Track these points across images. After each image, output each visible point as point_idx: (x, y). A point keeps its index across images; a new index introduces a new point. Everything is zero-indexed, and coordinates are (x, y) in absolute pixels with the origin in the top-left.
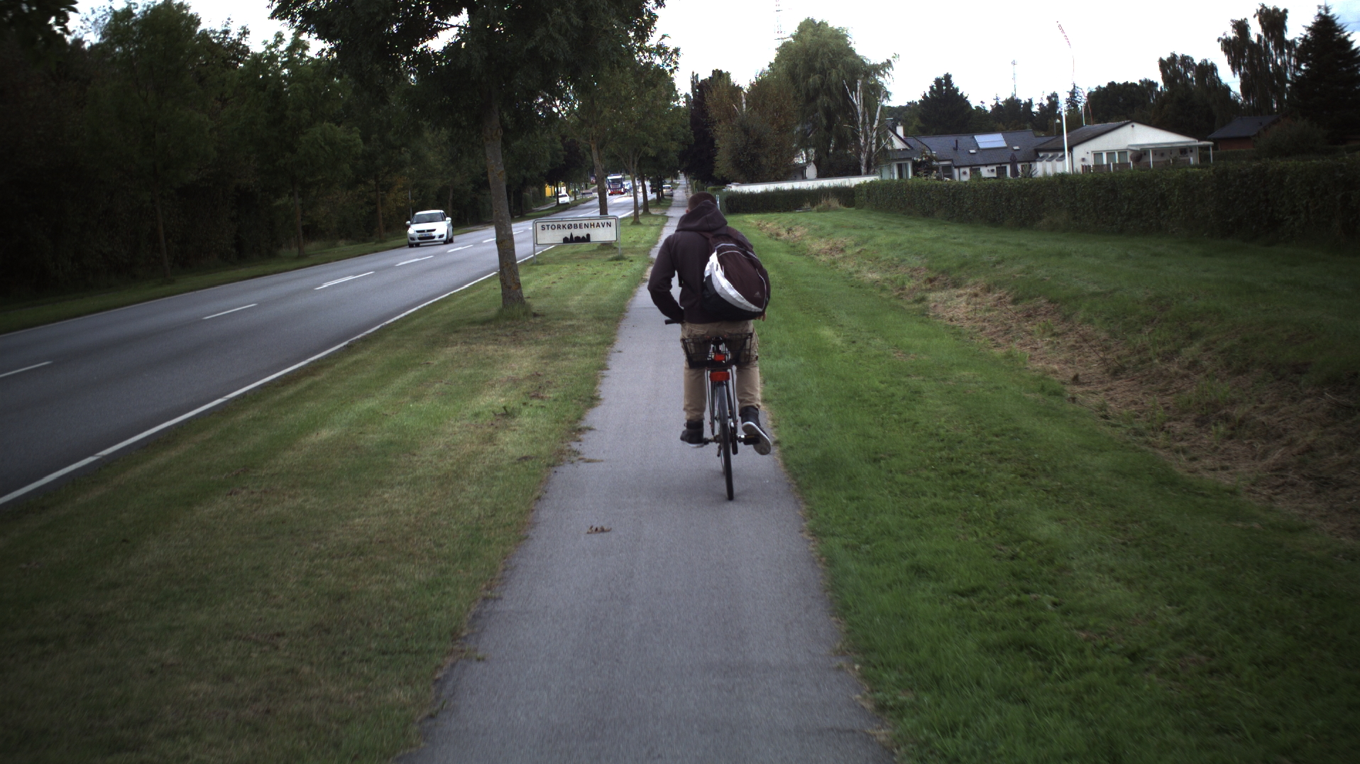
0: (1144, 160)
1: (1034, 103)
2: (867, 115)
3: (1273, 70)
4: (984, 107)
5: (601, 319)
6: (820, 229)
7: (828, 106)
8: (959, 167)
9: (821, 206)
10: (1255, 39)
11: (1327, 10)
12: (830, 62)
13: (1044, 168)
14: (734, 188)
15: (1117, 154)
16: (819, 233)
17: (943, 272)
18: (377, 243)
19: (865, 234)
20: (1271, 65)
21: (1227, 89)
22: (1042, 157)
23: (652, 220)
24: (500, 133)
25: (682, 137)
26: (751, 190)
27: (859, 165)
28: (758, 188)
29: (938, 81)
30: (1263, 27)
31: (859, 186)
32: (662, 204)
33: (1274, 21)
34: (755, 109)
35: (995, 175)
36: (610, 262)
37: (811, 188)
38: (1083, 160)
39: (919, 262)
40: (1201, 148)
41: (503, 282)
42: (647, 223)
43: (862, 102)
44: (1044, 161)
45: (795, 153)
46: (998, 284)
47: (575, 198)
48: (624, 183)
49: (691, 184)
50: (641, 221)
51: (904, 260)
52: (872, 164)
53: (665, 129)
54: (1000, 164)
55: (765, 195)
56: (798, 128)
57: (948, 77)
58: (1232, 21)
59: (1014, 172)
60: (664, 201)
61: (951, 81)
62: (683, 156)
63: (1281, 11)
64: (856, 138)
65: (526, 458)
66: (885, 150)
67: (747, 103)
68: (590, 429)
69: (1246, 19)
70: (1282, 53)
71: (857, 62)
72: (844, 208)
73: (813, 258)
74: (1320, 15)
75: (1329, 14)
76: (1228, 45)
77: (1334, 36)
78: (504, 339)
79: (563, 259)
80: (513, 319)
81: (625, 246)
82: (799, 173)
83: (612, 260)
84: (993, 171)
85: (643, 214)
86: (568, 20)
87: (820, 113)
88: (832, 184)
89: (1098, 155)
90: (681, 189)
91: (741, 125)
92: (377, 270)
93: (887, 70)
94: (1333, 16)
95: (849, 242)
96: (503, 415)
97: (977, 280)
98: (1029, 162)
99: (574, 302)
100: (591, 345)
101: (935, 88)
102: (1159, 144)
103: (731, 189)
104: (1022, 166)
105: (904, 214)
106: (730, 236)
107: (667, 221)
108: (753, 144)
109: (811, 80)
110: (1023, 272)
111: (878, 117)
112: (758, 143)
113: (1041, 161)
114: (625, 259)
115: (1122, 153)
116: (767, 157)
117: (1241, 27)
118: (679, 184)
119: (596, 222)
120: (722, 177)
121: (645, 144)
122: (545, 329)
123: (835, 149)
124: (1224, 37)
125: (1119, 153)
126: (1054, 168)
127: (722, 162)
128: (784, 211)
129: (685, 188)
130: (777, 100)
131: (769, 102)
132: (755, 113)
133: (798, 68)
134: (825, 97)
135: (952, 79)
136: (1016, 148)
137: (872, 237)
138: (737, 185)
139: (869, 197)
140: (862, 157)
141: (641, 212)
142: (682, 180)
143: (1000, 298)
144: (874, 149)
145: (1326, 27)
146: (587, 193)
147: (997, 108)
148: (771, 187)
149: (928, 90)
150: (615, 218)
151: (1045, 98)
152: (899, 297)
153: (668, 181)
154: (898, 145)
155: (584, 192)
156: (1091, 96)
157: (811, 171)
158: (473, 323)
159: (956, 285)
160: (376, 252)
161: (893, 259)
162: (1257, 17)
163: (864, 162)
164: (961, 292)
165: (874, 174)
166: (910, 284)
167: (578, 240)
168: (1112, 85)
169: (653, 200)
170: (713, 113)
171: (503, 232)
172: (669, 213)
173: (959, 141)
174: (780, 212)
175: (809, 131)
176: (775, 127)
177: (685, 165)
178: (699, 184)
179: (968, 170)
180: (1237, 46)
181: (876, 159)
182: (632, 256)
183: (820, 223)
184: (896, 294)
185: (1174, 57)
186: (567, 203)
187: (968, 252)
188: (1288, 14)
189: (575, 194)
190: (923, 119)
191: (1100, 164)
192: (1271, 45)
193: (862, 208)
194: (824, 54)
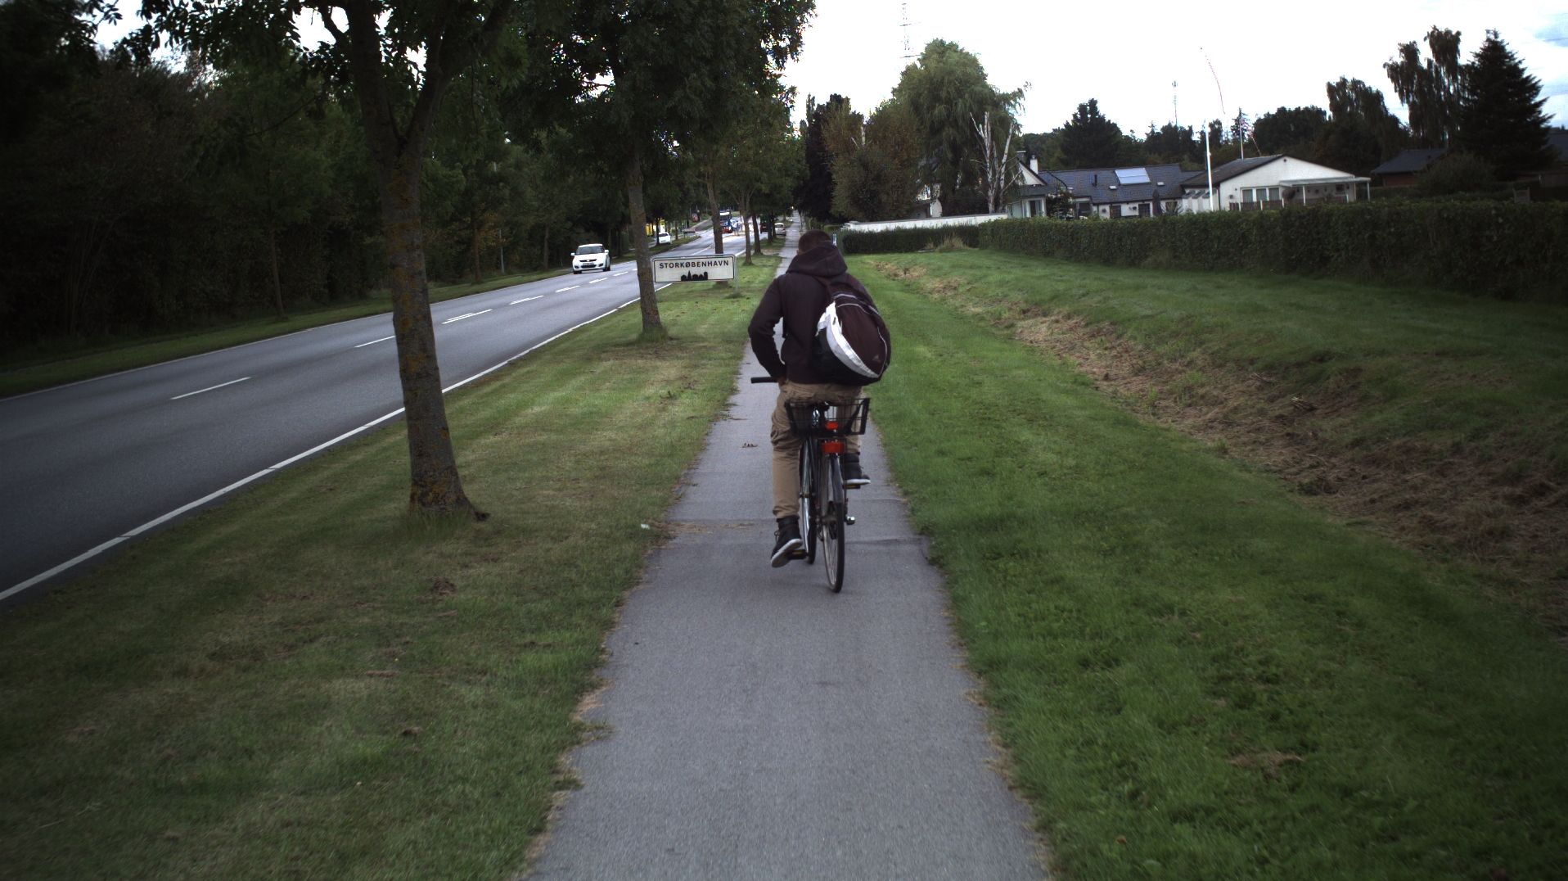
0: (1297, 197)
1: (1194, 130)
2: (995, 149)
3: (1445, 98)
4: (1134, 137)
5: (729, 342)
6: (938, 269)
7: (954, 139)
8: (1097, 205)
9: (943, 246)
10: (1425, 65)
11: (1496, 35)
12: (956, 90)
13: (1190, 205)
14: (853, 227)
15: (1268, 191)
16: (936, 272)
17: (1036, 304)
18: (473, 284)
19: (978, 273)
20: (1442, 93)
21: (1395, 120)
22: (1189, 194)
23: (765, 261)
24: (641, 179)
25: (797, 173)
26: (871, 230)
27: (986, 202)
28: (878, 227)
29: (1082, 108)
30: (1434, 52)
31: (983, 225)
32: (774, 244)
33: (1445, 44)
34: (875, 142)
35: (1137, 213)
36: (728, 300)
37: (935, 227)
38: (1231, 197)
39: (1020, 297)
40: (1359, 184)
41: (644, 310)
42: (760, 264)
43: (990, 135)
44: (1190, 198)
45: (918, 189)
46: (1077, 312)
47: (677, 237)
48: (731, 221)
49: (806, 221)
50: (754, 261)
51: (1008, 295)
52: (1001, 202)
53: (779, 164)
54: (1143, 201)
55: (885, 235)
56: (923, 162)
57: (1093, 103)
58: (1400, 44)
59: (1158, 209)
60: (775, 241)
61: (1096, 108)
62: (797, 192)
63: (1454, 33)
64: (984, 174)
65: (692, 417)
66: (1015, 185)
67: (866, 136)
68: (735, 405)
69: (1415, 42)
70: (1455, 79)
71: (986, 91)
72: (969, 248)
73: (926, 296)
74: (1488, 40)
75: (1499, 40)
76: (1394, 72)
77: (1503, 63)
78: (649, 356)
79: (679, 297)
80: (652, 341)
81: (740, 285)
82: (923, 211)
83: (729, 298)
84: (1135, 208)
85: (754, 254)
86: (703, 83)
87: (945, 145)
88: (957, 223)
89: (1247, 192)
90: (794, 227)
91: (860, 160)
92: (494, 308)
93: (1018, 100)
94: (1502, 42)
95: (962, 281)
96: (668, 398)
97: (1061, 309)
98: (1174, 199)
99: (702, 330)
100: (723, 359)
101: (1079, 116)
102: (1313, 180)
103: (849, 228)
104: (1167, 203)
105: (1027, 254)
106: (850, 285)
107: (781, 262)
108: (873, 180)
109: (936, 112)
110: (1100, 302)
111: (1006, 151)
112: (878, 178)
113: (1186, 198)
114: (742, 297)
115: (1274, 189)
116: (888, 194)
117: (1410, 51)
118: (792, 222)
119: (713, 260)
120: (840, 215)
121: (758, 180)
122: (682, 349)
123: (962, 185)
124: (1390, 63)
125: (1270, 190)
126: (1200, 205)
127: (840, 200)
128: (906, 252)
129: (799, 227)
130: (898, 132)
131: (890, 135)
132: (875, 148)
133: (922, 98)
134: (951, 129)
135: (1098, 105)
136: (1160, 183)
137: (985, 276)
138: (856, 224)
139: (993, 237)
140: (990, 194)
141: (752, 252)
142: (796, 218)
143: (1077, 323)
144: (1002, 185)
145: (1495, 52)
146: (690, 232)
147: (1153, 137)
148: (892, 226)
149: (1070, 119)
150: (732, 256)
151: (1207, 125)
152: (995, 326)
153: (781, 218)
154: (1030, 180)
155: (686, 230)
156: (1259, 124)
157: (936, 208)
158: (617, 345)
159: (1045, 315)
160: (478, 292)
161: (998, 295)
162: (1428, 41)
163: (992, 199)
164: (1047, 319)
165: (1003, 211)
166: (1005, 315)
167: (696, 278)
168: (1282, 111)
169: (764, 240)
170: (831, 146)
171: (644, 266)
172: (782, 254)
173: (1098, 176)
174: (901, 252)
175: (934, 166)
176: (896, 161)
177: (799, 201)
178: (815, 222)
179: (1107, 208)
180: (1405, 73)
181: (1004, 196)
182: (748, 295)
183: (939, 263)
184: (993, 323)
185: (1344, 81)
186: (668, 243)
187: (1061, 287)
188: (1460, 37)
189: (676, 232)
190: (1065, 150)
191: (1248, 201)
192: (1443, 71)
193: (986, 248)
194: (950, 82)
